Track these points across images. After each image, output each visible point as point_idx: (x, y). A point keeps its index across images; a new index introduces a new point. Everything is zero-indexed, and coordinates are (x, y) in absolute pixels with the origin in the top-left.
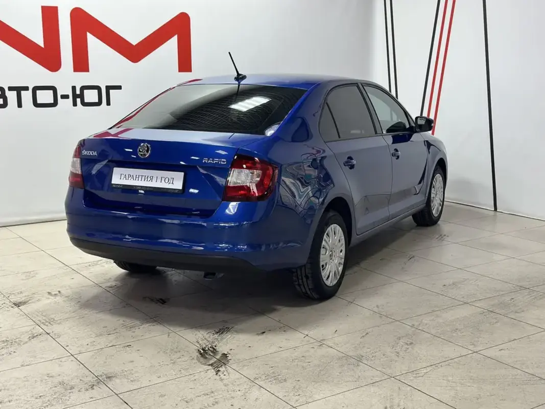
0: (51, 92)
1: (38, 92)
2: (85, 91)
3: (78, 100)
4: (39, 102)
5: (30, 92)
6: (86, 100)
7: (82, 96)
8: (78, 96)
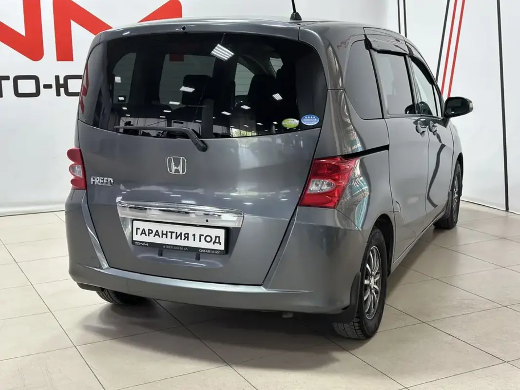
0: (33, 81)
1: (20, 82)
2: (69, 80)
3: (62, 90)
4: (20, 91)
5: (11, 81)
6: (70, 91)
7: (65, 85)
8: (61, 86)
